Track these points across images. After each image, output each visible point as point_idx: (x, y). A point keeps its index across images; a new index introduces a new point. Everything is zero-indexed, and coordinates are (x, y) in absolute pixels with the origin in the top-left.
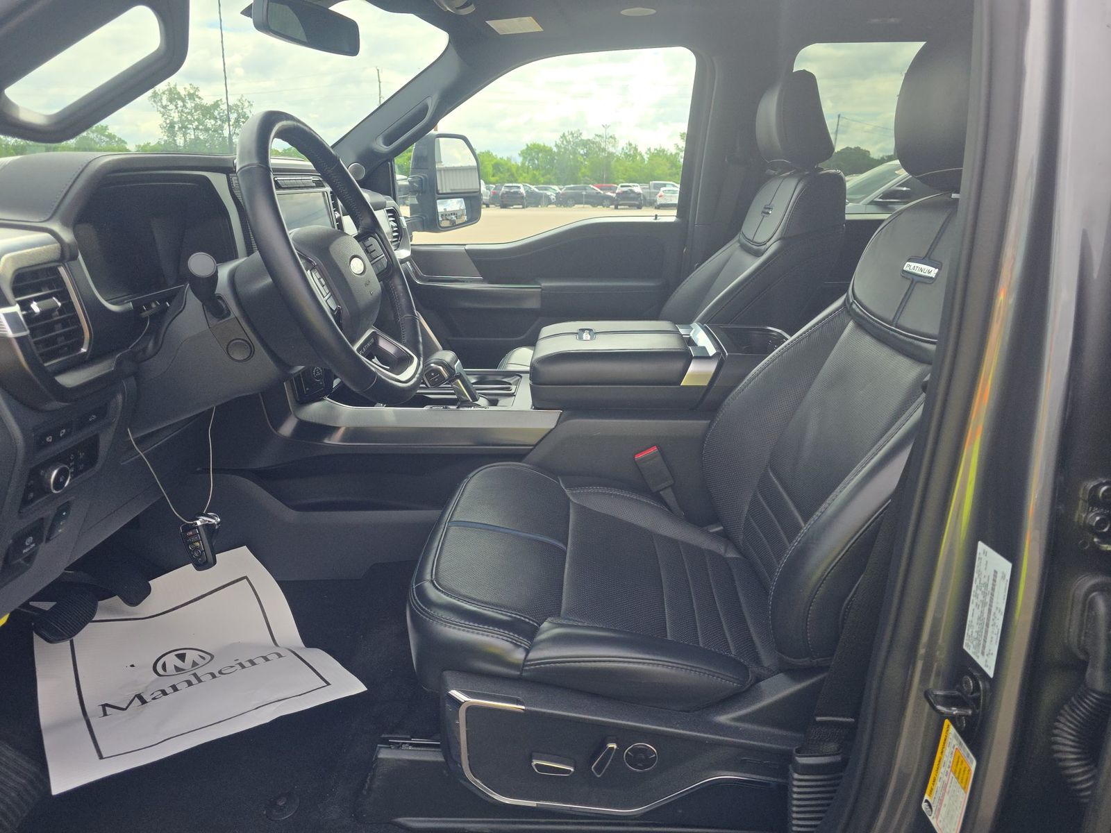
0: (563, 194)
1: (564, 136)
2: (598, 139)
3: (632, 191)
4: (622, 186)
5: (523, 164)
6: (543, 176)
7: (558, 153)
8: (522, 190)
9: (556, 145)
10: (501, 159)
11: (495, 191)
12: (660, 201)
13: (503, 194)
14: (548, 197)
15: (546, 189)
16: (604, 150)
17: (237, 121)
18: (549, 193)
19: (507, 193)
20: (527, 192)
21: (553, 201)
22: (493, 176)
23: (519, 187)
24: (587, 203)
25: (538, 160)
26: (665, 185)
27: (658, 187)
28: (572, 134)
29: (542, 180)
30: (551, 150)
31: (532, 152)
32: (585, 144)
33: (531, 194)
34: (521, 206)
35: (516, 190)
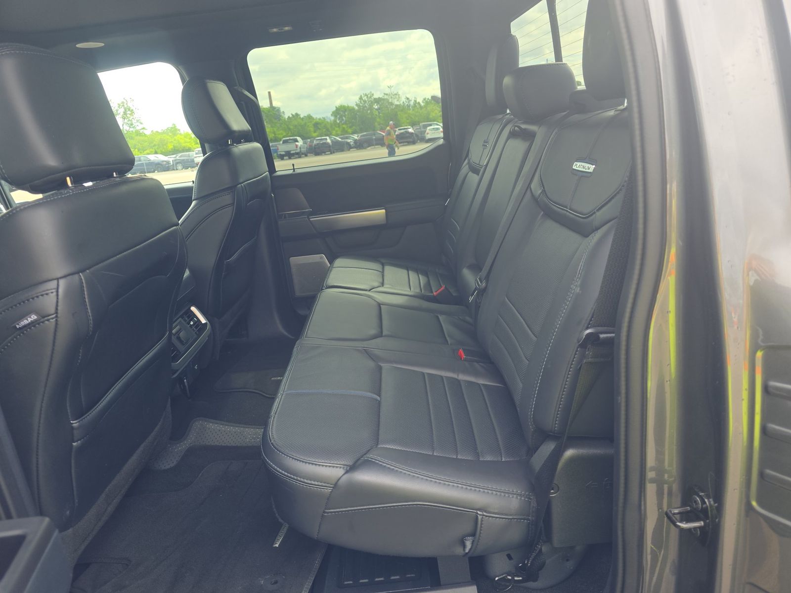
0: (359, 140)
1: (361, 98)
2: (386, 97)
3: (408, 132)
5: (335, 121)
6: (350, 127)
7: (358, 111)
8: (329, 141)
9: (357, 105)
10: (320, 119)
11: (311, 144)
12: (428, 136)
13: (315, 145)
14: (348, 144)
15: (347, 138)
16: (392, 104)
18: (349, 141)
19: (318, 144)
20: (332, 141)
21: (352, 146)
22: (315, 132)
23: (326, 139)
24: (377, 144)
25: (345, 116)
26: (431, 125)
27: (425, 126)
28: (366, 95)
29: (350, 131)
30: (353, 109)
31: (340, 111)
32: (378, 101)
33: (335, 143)
34: (329, 153)
35: (324, 141)
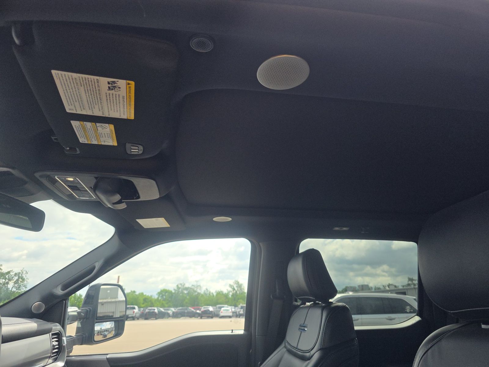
0: (177, 312)
1: (177, 286)
2: (193, 287)
3: (209, 310)
4: (204, 308)
5: (158, 298)
6: (167, 304)
7: (175, 293)
8: (156, 311)
9: (174, 290)
10: (148, 296)
11: (143, 312)
12: (222, 314)
13: (146, 313)
14: (168, 314)
15: (168, 310)
16: (196, 291)
17: (18, 280)
18: (169, 312)
19: (149, 312)
20: (158, 311)
21: (171, 316)
22: (143, 304)
23: (155, 310)
24: (187, 316)
25: (165, 296)
26: (223, 307)
27: (220, 308)
28: (181, 284)
29: (166, 305)
30: (171, 292)
31: (163, 293)
32: (186, 289)
33: (160, 312)
34: (155, 318)
35: (152, 311)
